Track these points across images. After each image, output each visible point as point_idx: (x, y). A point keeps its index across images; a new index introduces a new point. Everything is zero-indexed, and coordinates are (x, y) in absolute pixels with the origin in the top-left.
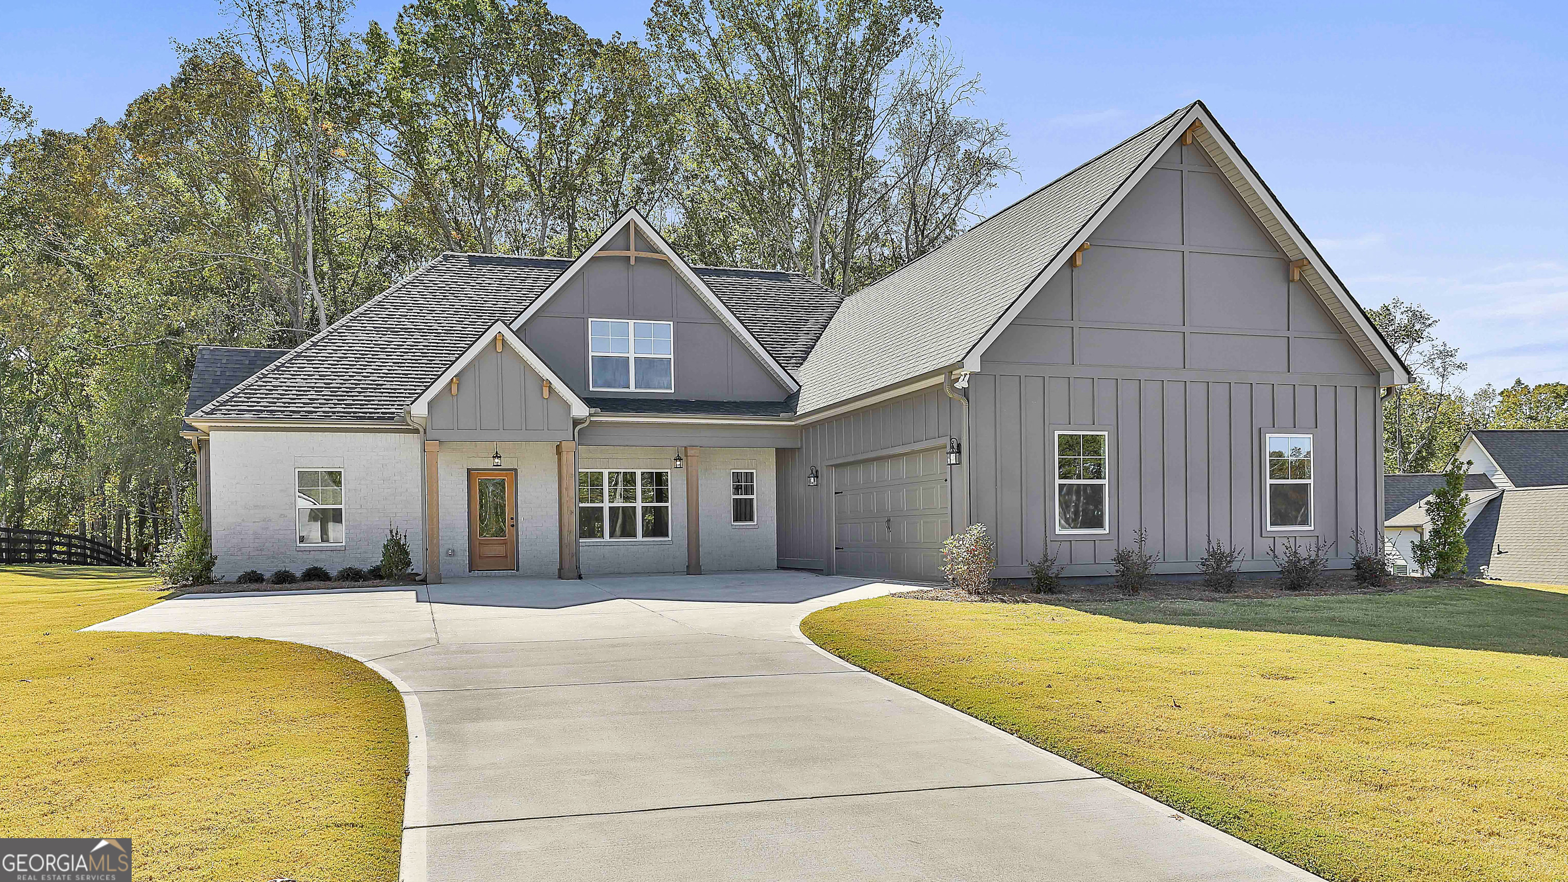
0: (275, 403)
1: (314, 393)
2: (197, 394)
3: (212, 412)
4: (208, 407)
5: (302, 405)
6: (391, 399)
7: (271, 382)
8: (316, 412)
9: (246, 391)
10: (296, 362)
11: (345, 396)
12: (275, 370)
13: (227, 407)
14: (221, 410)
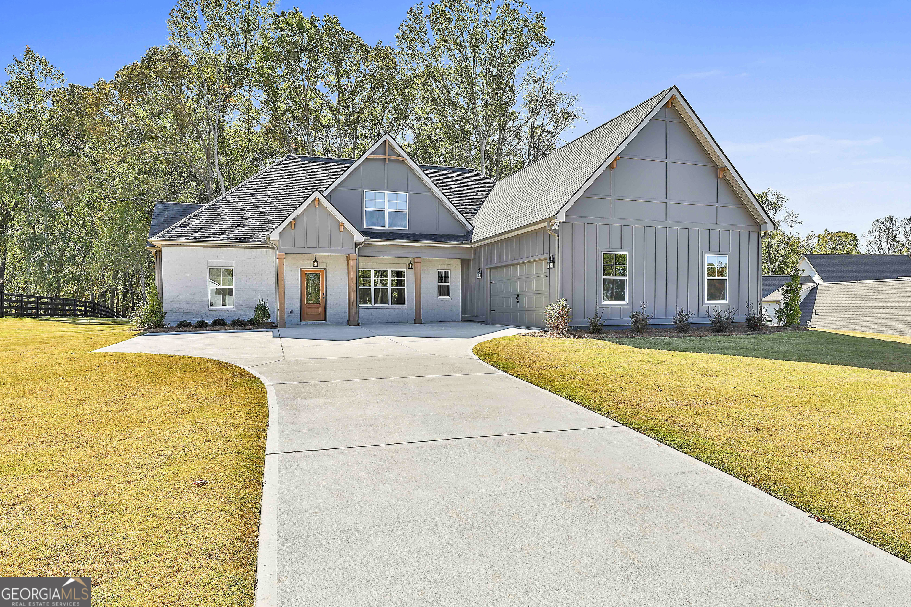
0: (197, 232)
2: (155, 227)
3: (163, 237)
4: (161, 234)
5: (212, 233)
6: (259, 231)
7: (195, 221)
8: (219, 237)
9: (181, 226)
10: (209, 211)
12: (197, 215)
13: (171, 234)
14: (168, 236)
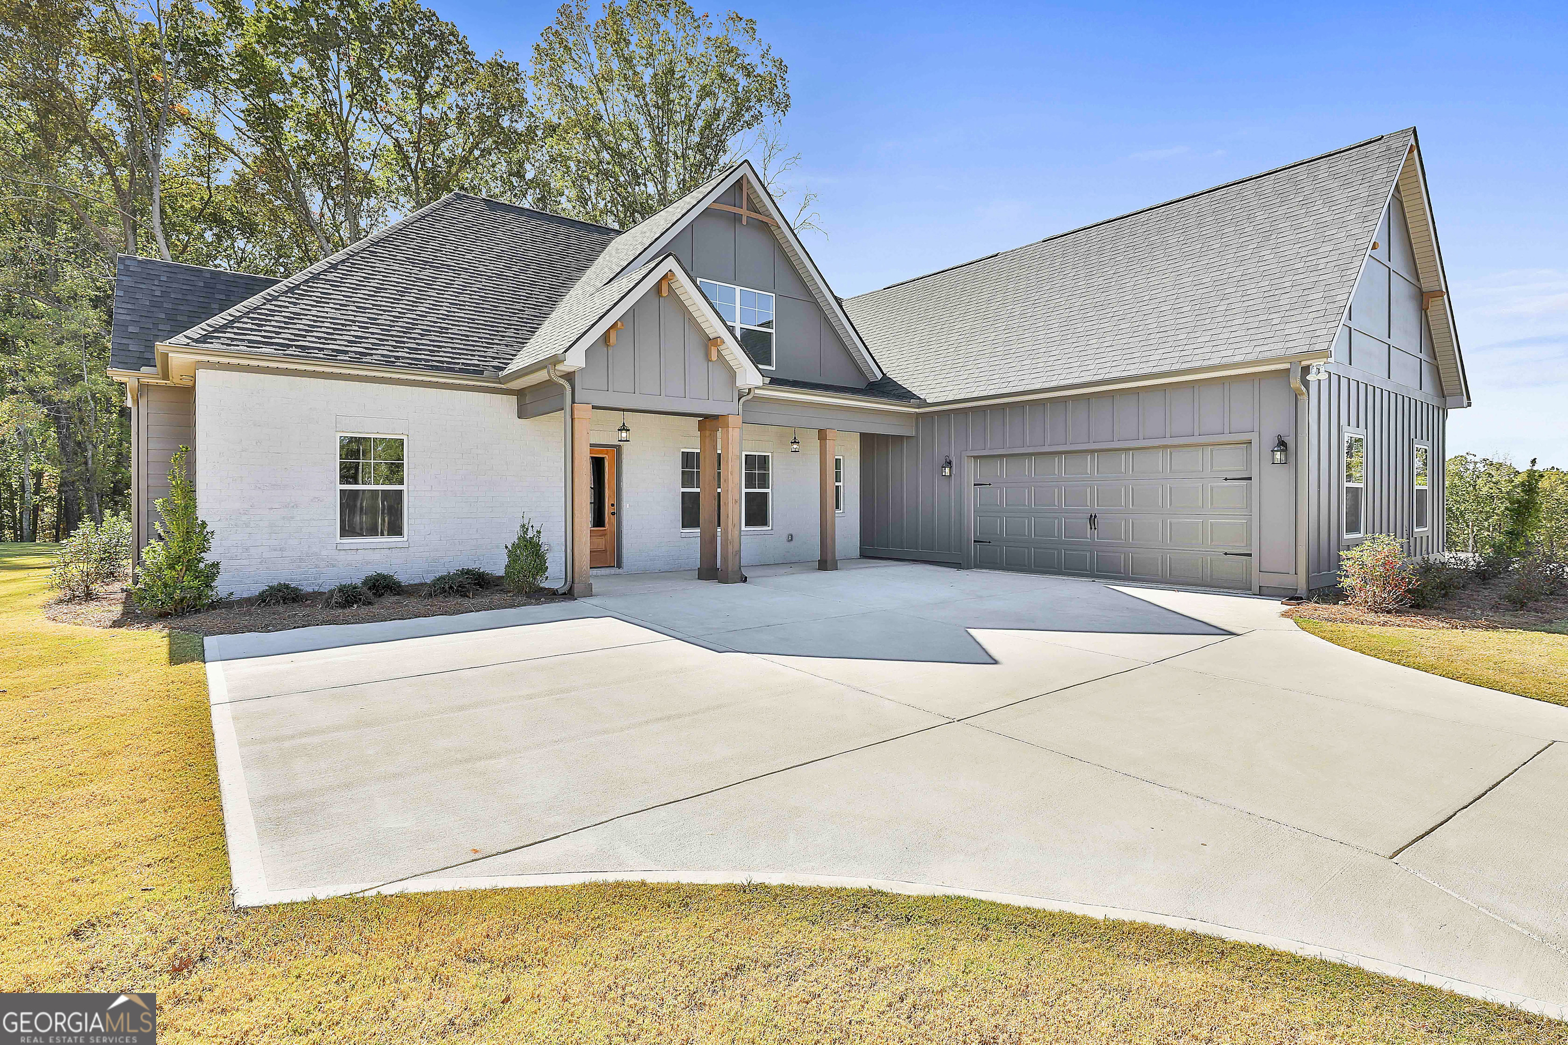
0: (305, 336)
1: (357, 328)
3: (204, 339)
4: (195, 332)
5: (346, 343)
6: (467, 347)
7: (288, 307)
8: (371, 355)
9: (251, 315)
10: (315, 285)
11: (403, 337)
12: (286, 292)
13: (227, 335)
14: (219, 338)
